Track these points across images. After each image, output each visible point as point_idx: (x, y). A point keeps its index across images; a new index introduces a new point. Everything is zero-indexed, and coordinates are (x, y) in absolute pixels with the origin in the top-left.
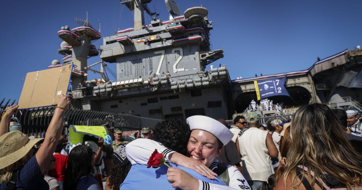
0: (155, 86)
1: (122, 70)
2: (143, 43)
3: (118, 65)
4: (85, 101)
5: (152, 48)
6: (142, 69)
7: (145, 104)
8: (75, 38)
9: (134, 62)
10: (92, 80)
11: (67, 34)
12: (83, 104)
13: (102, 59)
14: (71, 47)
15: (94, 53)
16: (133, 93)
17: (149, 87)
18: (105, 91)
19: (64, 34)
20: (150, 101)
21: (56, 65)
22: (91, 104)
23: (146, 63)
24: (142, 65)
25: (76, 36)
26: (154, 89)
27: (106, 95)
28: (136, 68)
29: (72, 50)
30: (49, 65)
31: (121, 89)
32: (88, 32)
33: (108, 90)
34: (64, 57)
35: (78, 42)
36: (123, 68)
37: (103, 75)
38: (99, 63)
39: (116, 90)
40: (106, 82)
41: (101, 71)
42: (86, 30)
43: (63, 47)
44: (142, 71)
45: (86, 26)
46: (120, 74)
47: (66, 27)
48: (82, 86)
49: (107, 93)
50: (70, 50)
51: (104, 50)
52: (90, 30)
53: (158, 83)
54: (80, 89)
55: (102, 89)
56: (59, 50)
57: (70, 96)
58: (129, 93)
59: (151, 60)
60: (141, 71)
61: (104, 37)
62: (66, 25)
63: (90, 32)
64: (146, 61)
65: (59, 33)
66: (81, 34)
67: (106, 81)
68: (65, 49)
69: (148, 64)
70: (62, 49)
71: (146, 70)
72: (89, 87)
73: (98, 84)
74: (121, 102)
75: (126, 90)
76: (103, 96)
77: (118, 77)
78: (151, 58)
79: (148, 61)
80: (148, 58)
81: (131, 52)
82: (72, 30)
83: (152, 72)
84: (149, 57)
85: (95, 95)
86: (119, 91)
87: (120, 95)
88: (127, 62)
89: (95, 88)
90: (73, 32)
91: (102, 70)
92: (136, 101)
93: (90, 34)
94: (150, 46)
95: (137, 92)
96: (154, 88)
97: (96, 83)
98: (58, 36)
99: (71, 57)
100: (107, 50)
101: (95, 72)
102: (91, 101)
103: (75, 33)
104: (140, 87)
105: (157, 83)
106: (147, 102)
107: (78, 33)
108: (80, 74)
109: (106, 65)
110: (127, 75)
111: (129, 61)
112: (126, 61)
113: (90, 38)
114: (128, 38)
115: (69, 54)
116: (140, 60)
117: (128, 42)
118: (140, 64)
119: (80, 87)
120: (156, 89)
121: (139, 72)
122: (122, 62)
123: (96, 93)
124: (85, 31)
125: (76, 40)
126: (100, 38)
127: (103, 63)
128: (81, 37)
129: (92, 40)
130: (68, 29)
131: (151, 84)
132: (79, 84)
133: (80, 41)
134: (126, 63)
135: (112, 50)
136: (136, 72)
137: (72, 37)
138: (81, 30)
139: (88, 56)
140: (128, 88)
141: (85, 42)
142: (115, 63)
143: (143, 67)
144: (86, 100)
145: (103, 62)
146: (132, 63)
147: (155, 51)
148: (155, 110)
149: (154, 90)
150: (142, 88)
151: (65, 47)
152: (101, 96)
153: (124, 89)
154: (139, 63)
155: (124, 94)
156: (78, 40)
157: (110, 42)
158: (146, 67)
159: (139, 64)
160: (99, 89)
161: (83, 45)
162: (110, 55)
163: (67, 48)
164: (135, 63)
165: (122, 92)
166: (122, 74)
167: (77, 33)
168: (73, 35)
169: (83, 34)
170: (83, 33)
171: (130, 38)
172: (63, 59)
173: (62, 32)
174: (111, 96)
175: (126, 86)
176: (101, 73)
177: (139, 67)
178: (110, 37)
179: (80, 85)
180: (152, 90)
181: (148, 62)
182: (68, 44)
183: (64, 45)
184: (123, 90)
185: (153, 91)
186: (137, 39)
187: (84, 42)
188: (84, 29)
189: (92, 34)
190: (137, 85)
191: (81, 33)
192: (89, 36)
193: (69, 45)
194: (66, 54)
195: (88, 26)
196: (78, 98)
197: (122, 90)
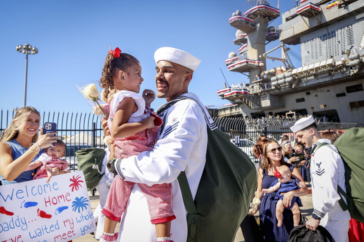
0: (353, 68)
1: (308, 52)
2: (337, 7)
3: (303, 45)
4: (264, 96)
5: (350, 11)
6: (337, 46)
7: (343, 95)
8: (248, 23)
9: (324, 38)
10: (271, 70)
11: (239, 21)
12: (262, 99)
13: (282, 42)
14: (246, 34)
15: (273, 36)
16: (321, 81)
17: (345, 69)
18: (285, 82)
19: (235, 21)
20: (350, 90)
21: (232, 58)
22: (270, 100)
23: (343, 36)
24: (336, 39)
25: (248, 20)
26: (353, 71)
27: (288, 86)
28: (328, 45)
29: (247, 37)
30: (226, 59)
31: (304, 77)
32: (262, 12)
33: (288, 79)
34: (240, 47)
35: (252, 27)
36: (310, 49)
37: (285, 62)
38: (278, 48)
39: (298, 79)
40: (286, 71)
41: (282, 58)
42: (260, 10)
43: (238, 37)
44: (337, 49)
45: (259, 5)
46: (306, 57)
47: (237, 12)
48: (258, 78)
49: (287, 84)
50: (246, 38)
51: (283, 30)
52: (263, 8)
53: (357, 63)
54: (256, 83)
55: (281, 79)
56: (235, 40)
57: (245, 91)
58: (316, 82)
59: (350, 30)
60: (334, 49)
61: (282, 13)
62: (237, 10)
63: (265, 11)
64: (342, 33)
65: (231, 21)
66: (255, 17)
67: (287, 69)
68: (240, 38)
69: (346, 36)
70: (238, 38)
71: (343, 45)
72: (266, 79)
73: (278, 74)
74: (308, 94)
75: (313, 77)
76: (283, 88)
77: (303, 62)
78: (350, 26)
79: (345, 31)
80: (346, 28)
81: (319, 24)
82: (245, 14)
83: (352, 47)
84: (348, 26)
85: (273, 88)
86: (303, 80)
87: (304, 85)
88: (315, 39)
89: (273, 78)
90: (246, 16)
91: (283, 56)
92: (328, 91)
93: (265, 14)
94: (347, 9)
95: (327, 79)
96: (351, 70)
97: (275, 72)
98: (230, 24)
99: (246, 46)
100: (286, 29)
101: (274, 59)
102: (270, 95)
103: (248, 16)
104: (332, 71)
105: (356, 61)
106: (345, 92)
107: (252, 16)
108: (256, 64)
109: (289, 49)
110: (315, 57)
111: (317, 38)
112: (313, 39)
113: (267, 18)
114: (313, 6)
115: (244, 43)
116: (334, 34)
117: (313, 12)
118: (334, 38)
119: (257, 80)
120: (356, 71)
121: (332, 50)
122: (308, 41)
123: (274, 86)
124: (258, 12)
125: (250, 25)
126: (279, 16)
127: (284, 47)
128: (255, 20)
129: (270, 20)
130: (240, 14)
131: (347, 65)
132: (255, 76)
133: (254, 25)
134: (313, 42)
135: (294, 28)
136: (328, 51)
137: (245, 23)
138: (254, 11)
139: (267, 42)
140: (315, 75)
141: (260, 25)
142: (299, 45)
143: (338, 43)
144: (265, 94)
145: (284, 45)
146: (321, 40)
147: (356, 15)
148: (359, 102)
149: (352, 73)
150: (334, 73)
151: (240, 36)
152: (281, 88)
153: (309, 76)
154: (332, 37)
155: (309, 84)
156: (252, 25)
157: (291, 17)
158: (343, 42)
159: (331, 39)
160: (277, 80)
161: (258, 29)
162: (292, 35)
163: (243, 37)
164: (326, 39)
165: (306, 81)
166: (309, 56)
167: (250, 16)
168: (246, 19)
169: (257, 16)
170: (257, 14)
171: (315, 5)
172: (239, 50)
173: (233, 19)
174: (293, 87)
175: (311, 72)
176: (282, 59)
177: (332, 44)
178: (290, 11)
179: (257, 77)
180: (350, 72)
181: (345, 33)
182: (242, 32)
183: (239, 34)
184: (308, 78)
185: (351, 75)
186: (327, 3)
187: (258, 25)
188: (257, 9)
189: (268, 13)
190: (325, 70)
191: (255, 14)
192: (264, 17)
193: (244, 33)
194: (242, 44)
195: (262, 5)
196: (255, 93)
197: (306, 78)
